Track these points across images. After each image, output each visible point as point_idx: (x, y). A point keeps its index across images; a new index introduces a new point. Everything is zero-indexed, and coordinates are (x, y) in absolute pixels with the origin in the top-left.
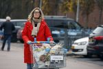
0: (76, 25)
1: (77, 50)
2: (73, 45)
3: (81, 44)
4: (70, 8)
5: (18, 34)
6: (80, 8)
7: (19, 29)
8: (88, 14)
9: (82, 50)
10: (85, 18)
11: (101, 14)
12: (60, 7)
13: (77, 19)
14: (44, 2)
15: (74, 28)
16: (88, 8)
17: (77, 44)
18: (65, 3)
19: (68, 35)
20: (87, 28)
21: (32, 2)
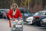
0: (28, 11)
1: (28, 22)
2: (26, 20)
3: (30, 20)
4: (25, 5)
5: (3, 15)
6: (29, 5)
7: (4, 13)
8: (33, 7)
9: (30, 22)
11: (38, 7)
12: (21, 4)
13: (28, 9)
14: (14, 2)
15: (27, 13)
16: (33, 5)
17: (28, 19)
19: (24, 16)
20: (33, 13)
21: (9, 2)
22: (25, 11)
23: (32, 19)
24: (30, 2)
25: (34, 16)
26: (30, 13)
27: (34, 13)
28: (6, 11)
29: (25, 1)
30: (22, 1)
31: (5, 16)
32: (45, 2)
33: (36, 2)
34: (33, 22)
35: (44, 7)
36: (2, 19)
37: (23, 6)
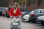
0: (25, 10)
4: (22, 4)
8: (29, 6)
9: (27, 19)
10: (28, 8)
11: (34, 6)
13: (25, 8)
14: (12, 1)
16: (29, 4)
17: (25, 17)
21: (8, 1)
22: (22, 9)
23: (29, 17)
24: (26, 2)
25: (30, 14)
26: (27, 11)
27: (30, 11)
28: (5, 9)
29: (22, 1)
31: (4, 14)
32: (40, 2)
33: (32, 1)
34: (29, 19)
35: (39, 6)
36: (1, 17)
37: (21, 5)
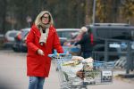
14: (99, 4)
18: (127, 6)
21: (82, 5)
30: (123, 3)
